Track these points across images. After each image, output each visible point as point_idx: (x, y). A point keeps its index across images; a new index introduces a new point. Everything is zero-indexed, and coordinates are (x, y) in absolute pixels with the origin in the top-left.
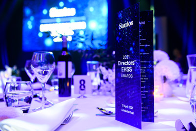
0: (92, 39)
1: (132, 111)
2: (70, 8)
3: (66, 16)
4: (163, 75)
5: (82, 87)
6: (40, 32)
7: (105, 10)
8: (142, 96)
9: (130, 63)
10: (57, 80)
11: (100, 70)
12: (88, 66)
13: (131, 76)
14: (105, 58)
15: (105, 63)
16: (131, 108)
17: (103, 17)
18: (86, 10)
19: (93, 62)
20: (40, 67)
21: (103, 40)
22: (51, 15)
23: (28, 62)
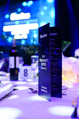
1: (46, 90)
2: (26, 13)
5: (26, 74)
6: (3, 32)
9: (45, 60)
13: (46, 69)
17: (51, 19)
18: (38, 14)
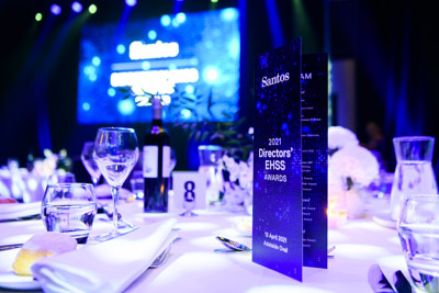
0: (210, 104)
1: (284, 245)
2: (169, 41)
3: (160, 57)
4: (346, 175)
5: (190, 194)
6: (111, 87)
7: (234, 47)
8: (305, 216)
9: (282, 153)
10: (141, 181)
11: (224, 163)
12: (200, 154)
13: (284, 179)
14: (233, 141)
15: (233, 150)
16: (283, 239)
17: (231, 60)
18: (199, 47)
19: (211, 148)
20: (109, 156)
21: (231, 105)
22: (132, 56)
23: (88, 145)
